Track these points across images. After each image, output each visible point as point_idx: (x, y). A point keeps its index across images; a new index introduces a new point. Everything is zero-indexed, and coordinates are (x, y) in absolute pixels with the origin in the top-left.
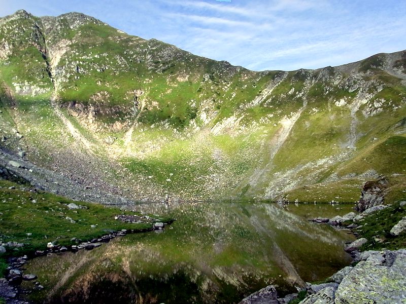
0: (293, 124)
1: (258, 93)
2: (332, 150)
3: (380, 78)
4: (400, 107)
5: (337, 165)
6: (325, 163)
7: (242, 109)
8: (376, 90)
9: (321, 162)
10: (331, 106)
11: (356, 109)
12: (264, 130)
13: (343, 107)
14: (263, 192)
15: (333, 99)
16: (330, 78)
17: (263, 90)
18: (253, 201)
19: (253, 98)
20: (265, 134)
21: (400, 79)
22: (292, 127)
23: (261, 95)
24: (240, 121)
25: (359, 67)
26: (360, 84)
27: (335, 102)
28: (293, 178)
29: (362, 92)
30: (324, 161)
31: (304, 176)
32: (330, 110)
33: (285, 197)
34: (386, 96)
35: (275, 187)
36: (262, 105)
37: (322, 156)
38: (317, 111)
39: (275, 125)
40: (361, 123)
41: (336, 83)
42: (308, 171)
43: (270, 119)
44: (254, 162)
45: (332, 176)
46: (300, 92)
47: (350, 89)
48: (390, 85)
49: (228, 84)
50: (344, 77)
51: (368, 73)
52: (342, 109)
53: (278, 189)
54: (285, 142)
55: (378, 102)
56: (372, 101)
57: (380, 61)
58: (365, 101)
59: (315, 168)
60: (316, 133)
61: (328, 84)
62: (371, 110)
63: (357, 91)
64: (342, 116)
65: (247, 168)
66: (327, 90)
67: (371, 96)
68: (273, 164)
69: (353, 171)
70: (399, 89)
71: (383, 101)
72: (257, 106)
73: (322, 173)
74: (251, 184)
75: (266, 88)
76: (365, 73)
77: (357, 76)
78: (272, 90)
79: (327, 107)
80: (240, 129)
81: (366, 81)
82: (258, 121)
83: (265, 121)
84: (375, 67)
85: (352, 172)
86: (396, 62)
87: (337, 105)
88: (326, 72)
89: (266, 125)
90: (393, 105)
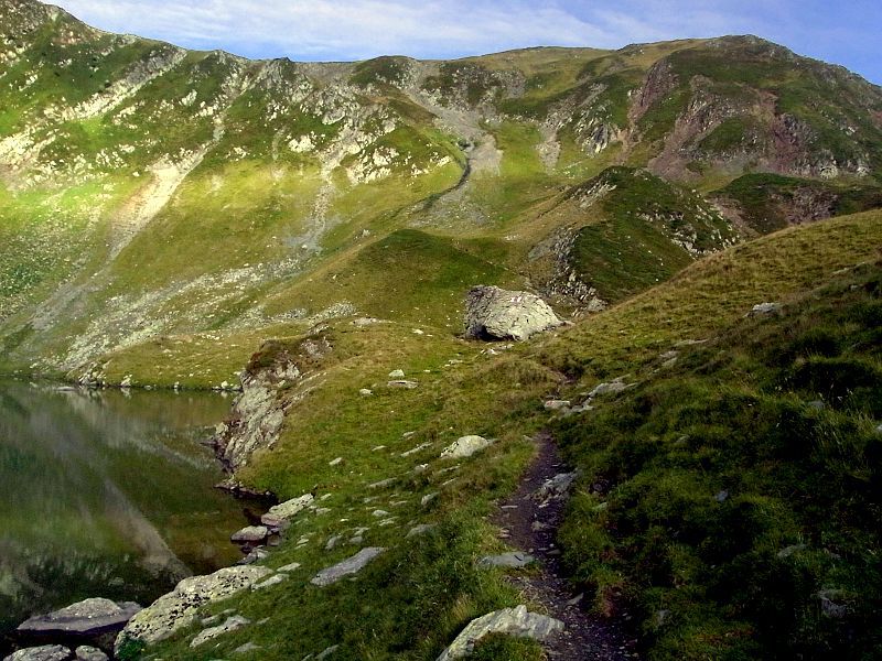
0: (184, 176)
1: (102, 87)
2: (263, 251)
3: (393, 104)
4: (426, 171)
5: (269, 286)
6: (242, 279)
7: (52, 120)
8: (382, 128)
9: (232, 277)
10: (280, 149)
11: (335, 163)
12: (105, 181)
13: (306, 154)
14: (63, 349)
15: (286, 133)
16: (284, 85)
17: (116, 81)
18: (27, 375)
19: (86, 97)
20: (106, 192)
21: (433, 116)
22: (179, 183)
23: (108, 92)
24: (42, 152)
25: (351, 73)
26: (348, 110)
27: (290, 140)
28: (154, 314)
29: (352, 128)
30: (242, 273)
31: (183, 311)
32: (275, 157)
33: (99, 368)
34: (401, 145)
35: (99, 336)
36: (108, 118)
37: (238, 262)
38: (245, 154)
39: (136, 174)
40: (342, 194)
41: (297, 98)
42: (195, 296)
43: (126, 157)
44: (61, 263)
45: (250, 312)
46: (209, 103)
47: (326, 117)
48: (411, 123)
49: (20, 46)
50: (316, 89)
51: (369, 89)
52: (302, 159)
53: (106, 342)
54: (154, 219)
55: (383, 154)
56: (370, 150)
57: (397, 69)
58: (355, 149)
59: (215, 290)
60: (235, 206)
61: (278, 97)
62: (366, 170)
63: (341, 124)
64: (301, 173)
65: (38, 280)
66: (273, 111)
67: (369, 139)
68: (112, 274)
69: (303, 304)
70: (429, 135)
71: (394, 153)
72: (93, 120)
73: (227, 302)
74: (37, 323)
75: (124, 77)
76: (362, 88)
77: (343, 90)
78: (139, 87)
79: (270, 148)
80: (39, 173)
81: (362, 105)
82: (90, 157)
83: (112, 161)
84: (384, 80)
85: (300, 307)
86: (429, 79)
87: (293, 149)
88: (275, 70)
89: (111, 171)
90: (414, 166)
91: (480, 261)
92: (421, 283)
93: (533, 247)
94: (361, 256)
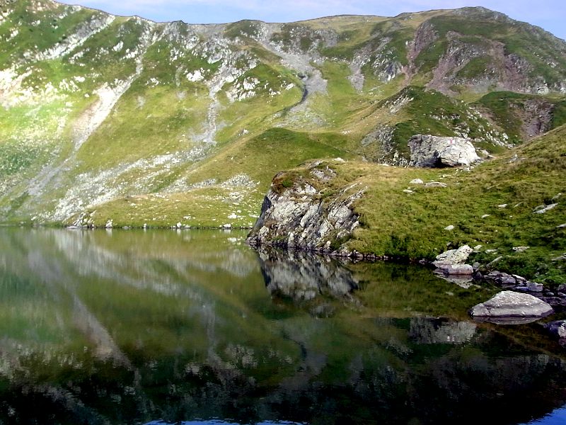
0: (118, 97)
1: (60, 39)
2: (178, 144)
3: (253, 50)
4: (279, 93)
5: (186, 166)
6: (167, 162)
7: (29, 60)
8: (248, 65)
9: (160, 160)
10: (181, 79)
11: (217, 88)
12: (67, 100)
13: (198, 83)
14: (52, 208)
15: (184, 69)
16: (180, 38)
17: (70, 35)
18: (29, 225)
19: (51, 45)
20: (68, 107)
21: (279, 58)
22: (116, 101)
23: (65, 42)
24: (24, 81)
25: (224, 31)
26: (224, 54)
27: (187, 74)
28: (110, 185)
29: (227, 65)
30: (165, 158)
31: (130, 182)
32: (178, 84)
33: (87, 217)
34: (261, 76)
35: (75, 199)
36: (66, 59)
37: (162, 151)
38: (158, 83)
39: (87, 96)
40: (225, 108)
41: (190, 47)
42: (137, 173)
43: (79, 84)
44: (42, 153)
45: (177, 182)
46: (132, 50)
47: (210, 59)
48: (266, 62)
49: (5, 12)
50: (202, 41)
51: (237, 41)
52: (196, 85)
53: (81, 203)
54: (102, 125)
55: (250, 82)
56: (241, 80)
57: (254, 28)
58: (230, 79)
59: (150, 169)
60: (155, 116)
61: (178, 46)
62: (240, 92)
63: (220, 63)
64: (196, 95)
65: (28, 164)
66: (174, 55)
67: (240, 73)
68: (78, 159)
70: (279, 70)
71: (257, 82)
72: (56, 60)
73: (160, 176)
74: (31, 192)
75: (75, 33)
76: (232, 40)
77: (222, 42)
78: (85, 39)
79: (174, 79)
80: (23, 94)
81: (233, 51)
82: (56, 85)
83: (71, 87)
84: (246, 35)
85: (211, 178)
86: (275, 34)
87: (189, 79)
88: (173, 28)
89: (70, 94)
90: (270, 90)
91: (329, 146)
92: (292, 161)
93: (363, 137)
94: (248, 145)
